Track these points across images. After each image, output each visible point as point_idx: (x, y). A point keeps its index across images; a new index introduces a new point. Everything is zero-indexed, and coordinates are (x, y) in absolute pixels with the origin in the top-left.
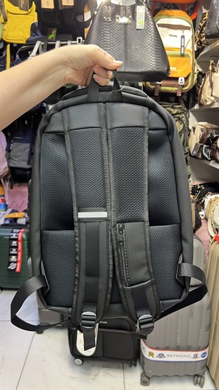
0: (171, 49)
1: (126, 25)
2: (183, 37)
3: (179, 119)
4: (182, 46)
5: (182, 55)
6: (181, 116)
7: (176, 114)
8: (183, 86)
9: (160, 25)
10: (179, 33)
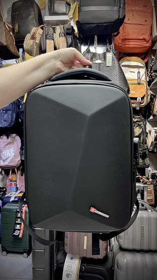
0: (131, 80)
1: (100, 64)
2: (139, 72)
3: (139, 125)
4: (138, 78)
5: (139, 84)
6: (140, 123)
7: (137, 122)
8: (141, 103)
9: (123, 66)
10: (136, 70)
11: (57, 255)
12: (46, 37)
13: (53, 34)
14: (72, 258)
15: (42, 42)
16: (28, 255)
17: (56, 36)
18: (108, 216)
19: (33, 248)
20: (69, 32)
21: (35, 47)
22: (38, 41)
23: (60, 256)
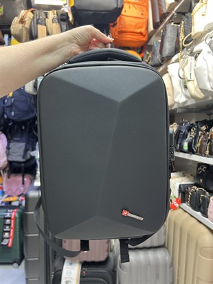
11: (53, 261)
12: (38, 21)
13: (45, 19)
14: (71, 264)
15: (33, 28)
16: (19, 265)
17: (49, 21)
18: (142, 219)
19: (26, 257)
20: (63, 18)
21: (25, 32)
22: (27, 25)
23: (57, 263)
